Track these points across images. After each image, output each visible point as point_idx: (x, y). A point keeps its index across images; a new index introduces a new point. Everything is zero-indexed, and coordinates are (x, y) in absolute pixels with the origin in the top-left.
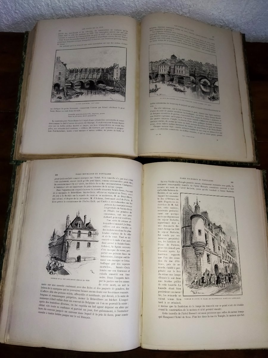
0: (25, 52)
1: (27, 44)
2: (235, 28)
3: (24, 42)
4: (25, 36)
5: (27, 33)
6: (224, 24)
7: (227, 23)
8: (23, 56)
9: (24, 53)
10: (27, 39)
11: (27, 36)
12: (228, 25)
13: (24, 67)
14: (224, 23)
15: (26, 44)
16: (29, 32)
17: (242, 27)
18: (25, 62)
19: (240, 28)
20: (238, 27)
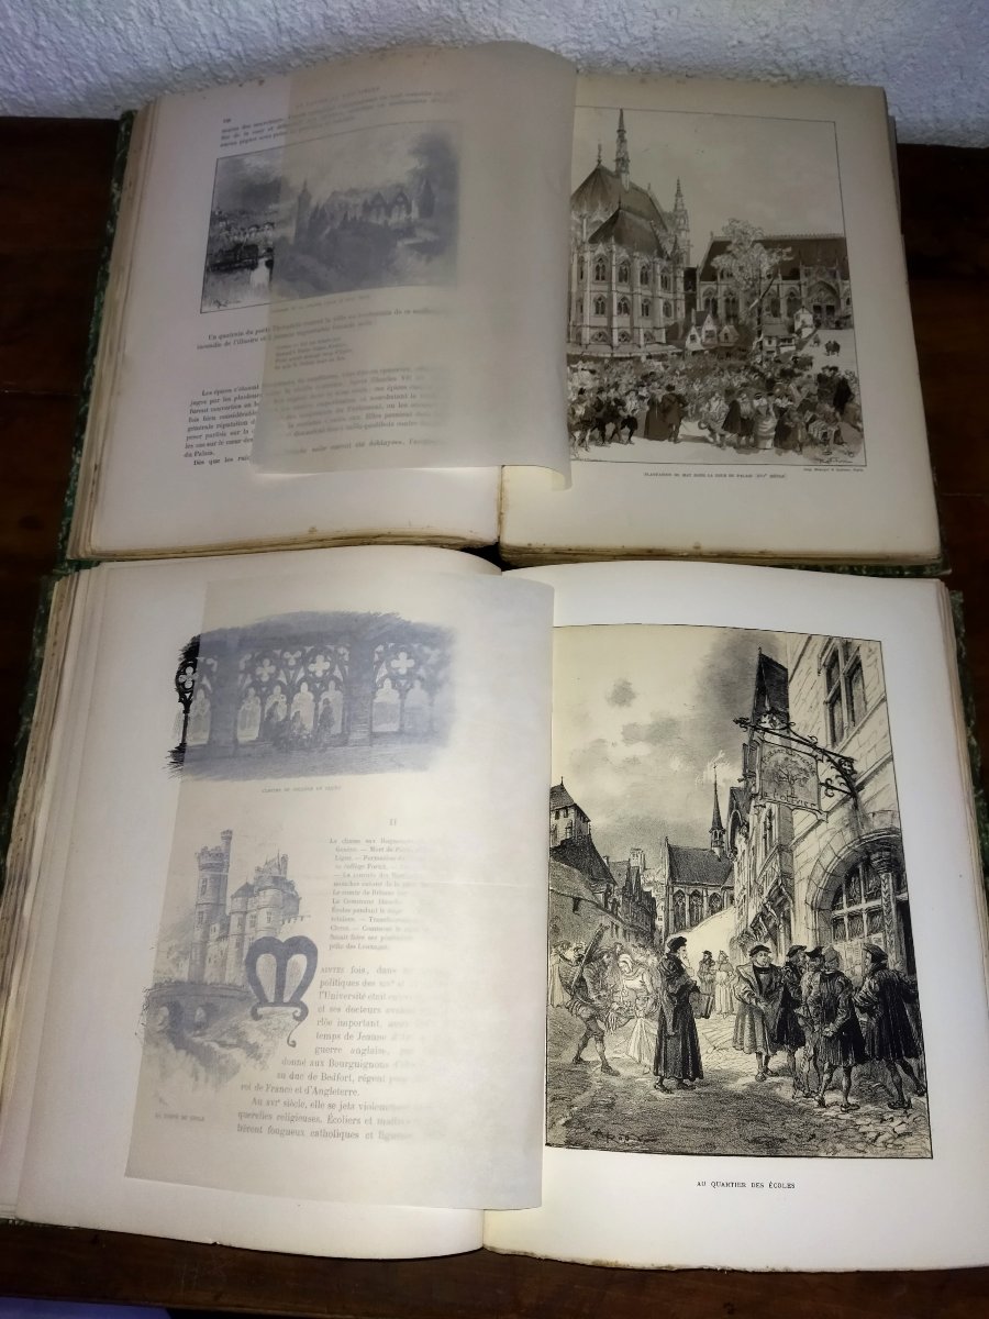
0: (120, 181)
3: (118, 146)
4: (123, 129)
5: (129, 117)
8: (113, 196)
9: (115, 185)
10: (128, 138)
11: (129, 128)
13: (114, 233)
15: (125, 154)
16: (136, 111)
18: (117, 217)
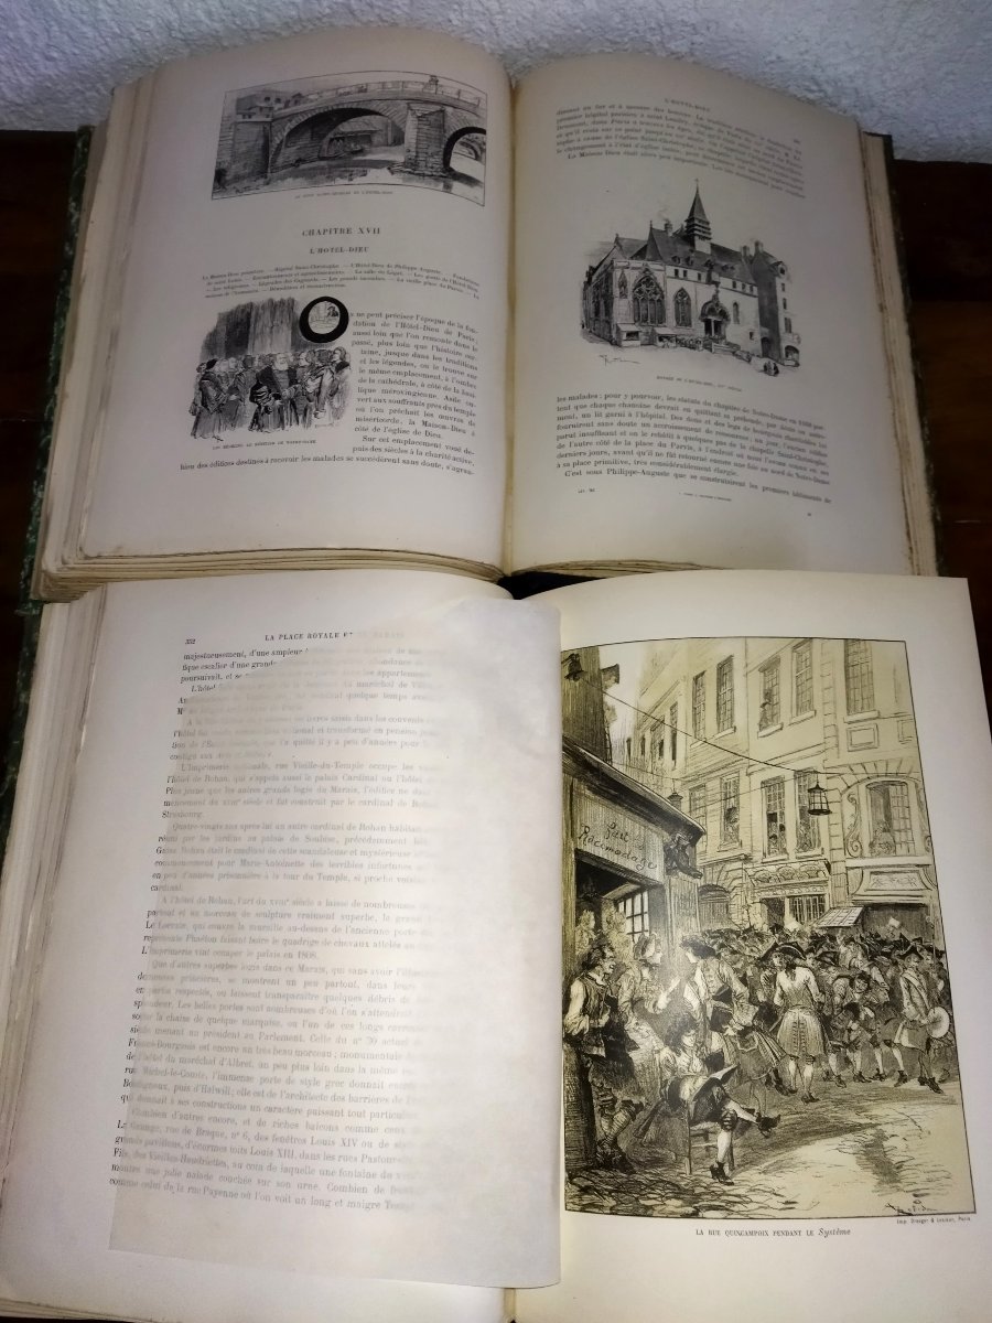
0: (78, 200)
1: (87, 171)
2: (861, 111)
3: (75, 165)
4: (80, 145)
5: (86, 132)
6: (822, 94)
7: (830, 90)
8: (71, 216)
10: (85, 155)
11: (87, 144)
12: (835, 100)
14: (821, 91)
15: (83, 172)
16: (94, 127)
17: (888, 108)
19: (881, 112)
20: (873, 106)
